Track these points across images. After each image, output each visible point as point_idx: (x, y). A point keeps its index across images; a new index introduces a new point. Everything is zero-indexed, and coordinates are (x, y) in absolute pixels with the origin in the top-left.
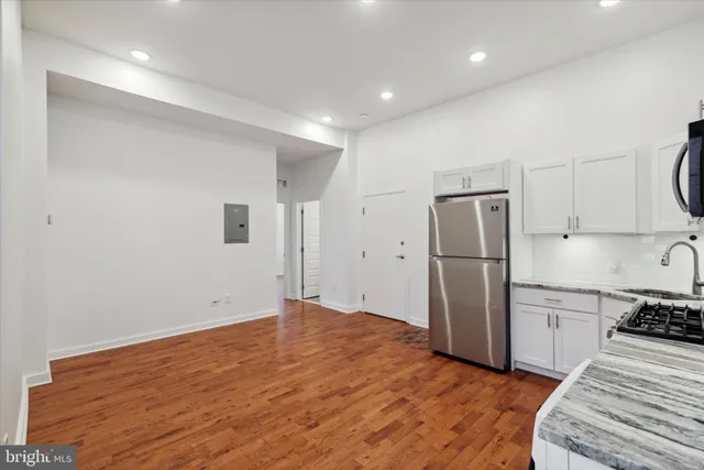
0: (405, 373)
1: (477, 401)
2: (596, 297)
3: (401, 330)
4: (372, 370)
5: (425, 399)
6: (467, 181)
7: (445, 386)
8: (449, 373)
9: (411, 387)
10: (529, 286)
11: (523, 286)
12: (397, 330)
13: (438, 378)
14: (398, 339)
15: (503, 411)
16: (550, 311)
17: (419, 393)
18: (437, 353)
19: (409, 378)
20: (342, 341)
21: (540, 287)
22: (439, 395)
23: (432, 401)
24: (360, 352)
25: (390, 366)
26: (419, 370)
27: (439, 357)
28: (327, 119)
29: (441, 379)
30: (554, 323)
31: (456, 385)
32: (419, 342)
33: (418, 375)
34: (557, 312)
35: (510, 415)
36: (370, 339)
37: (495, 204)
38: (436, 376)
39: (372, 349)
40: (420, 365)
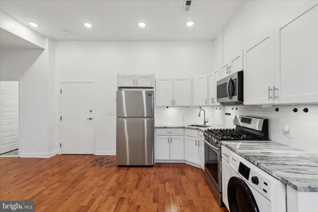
0: (112, 182)
1: (152, 183)
2: (183, 129)
3: (93, 159)
4: (91, 189)
5: (132, 193)
6: (135, 81)
7: (135, 182)
8: (132, 174)
9: (120, 189)
10: (161, 128)
11: (159, 128)
12: (91, 160)
13: (130, 179)
14: (95, 165)
15: (164, 183)
16: (168, 137)
17: (127, 191)
18: (120, 166)
19: (115, 184)
20: (57, 178)
21: (165, 127)
22: (136, 187)
23: (135, 192)
24: (76, 180)
25: (101, 182)
26: (118, 178)
27: (122, 168)
28: (34, 25)
29: (131, 179)
30: (170, 141)
31: (140, 179)
32: (107, 163)
33: (119, 181)
34: (171, 137)
35: (167, 184)
36: (76, 170)
37: (149, 93)
38: (128, 179)
39: (82, 176)
40: (116, 176)
